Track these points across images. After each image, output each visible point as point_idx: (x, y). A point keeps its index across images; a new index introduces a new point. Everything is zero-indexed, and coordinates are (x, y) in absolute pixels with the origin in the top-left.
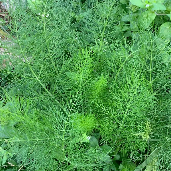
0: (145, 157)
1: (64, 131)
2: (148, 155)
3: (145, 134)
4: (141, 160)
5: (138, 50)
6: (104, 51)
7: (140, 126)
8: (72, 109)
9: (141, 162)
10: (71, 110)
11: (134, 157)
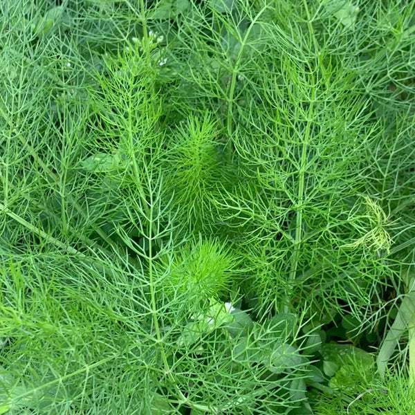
0: (395, 303)
1: (154, 312)
2: (400, 296)
3: (379, 234)
4: (386, 318)
5: (266, 7)
6: (161, 64)
7: (354, 218)
8: (153, 236)
9: (387, 323)
10: (150, 239)
11: (365, 318)
